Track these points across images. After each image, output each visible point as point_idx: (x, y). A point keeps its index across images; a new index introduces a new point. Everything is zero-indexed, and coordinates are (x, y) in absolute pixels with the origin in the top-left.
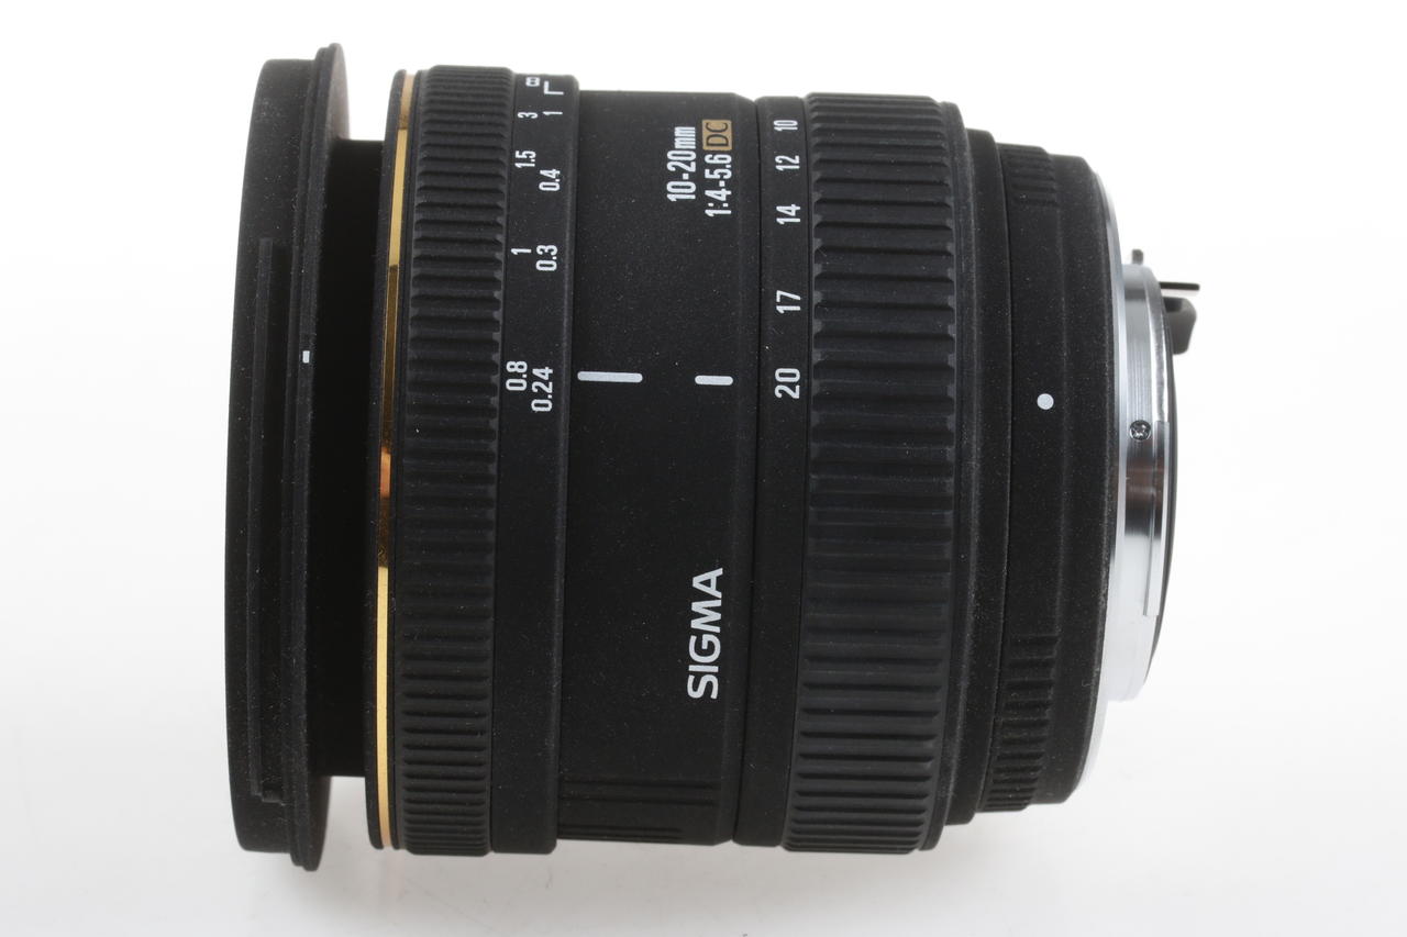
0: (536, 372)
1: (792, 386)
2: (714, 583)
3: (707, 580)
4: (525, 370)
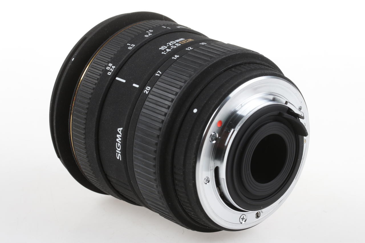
0: (113, 67)
1: (147, 91)
2: (121, 131)
3: (120, 130)
4: (111, 66)
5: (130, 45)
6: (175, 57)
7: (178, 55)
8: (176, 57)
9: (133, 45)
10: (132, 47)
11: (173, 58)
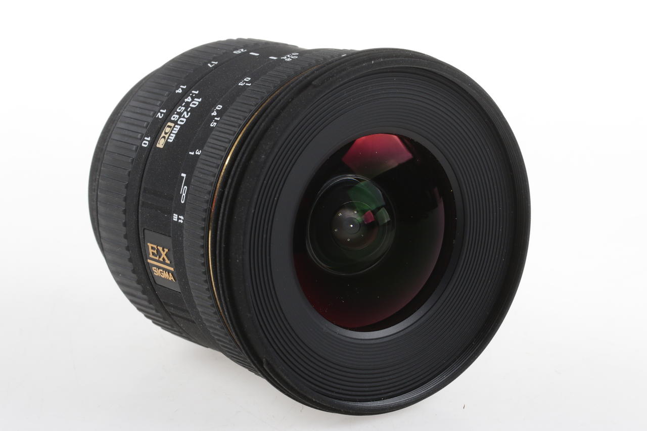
5: (247, 84)
6: (182, 89)
7: (178, 93)
8: (180, 89)
9: (242, 85)
10: (245, 81)
11: (185, 87)
